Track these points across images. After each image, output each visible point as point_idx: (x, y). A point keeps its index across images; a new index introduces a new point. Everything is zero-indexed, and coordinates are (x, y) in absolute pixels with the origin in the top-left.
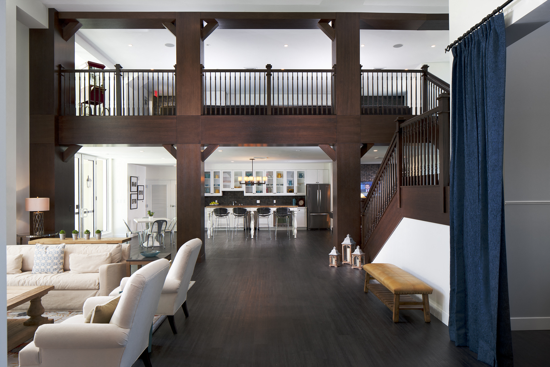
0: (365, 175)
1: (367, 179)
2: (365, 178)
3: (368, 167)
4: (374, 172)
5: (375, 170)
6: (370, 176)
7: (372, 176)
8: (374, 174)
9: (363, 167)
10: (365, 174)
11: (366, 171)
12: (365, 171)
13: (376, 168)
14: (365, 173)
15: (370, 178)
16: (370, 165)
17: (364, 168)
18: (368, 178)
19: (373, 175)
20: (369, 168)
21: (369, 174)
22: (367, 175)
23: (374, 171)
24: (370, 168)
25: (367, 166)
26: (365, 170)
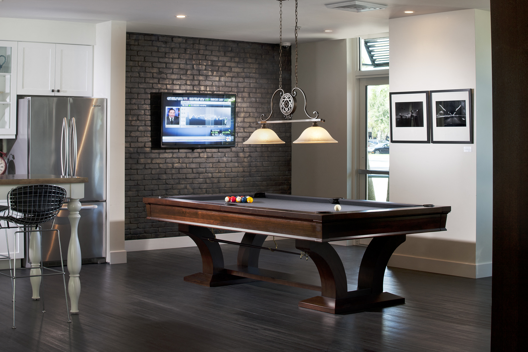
0: (189, 72)
1: (193, 86)
2: (188, 83)
3: (197, 46)
4: (212, 65)
5: (215, 59)
6: (201, 78)
7: (207, 76)
8: (212, 71)
9: (183, 46)
10: (187, 70)
11: (191, 59)
12: (189, 59)
13: (219, 51)
14: (189, 67)
15: (202, 83)
16: (203, 42)
17: (186, 49)
18: (196, 83)
19: (210, 73)
20: (199, 50)
21: (199, 70)
22: (195, 72)
23: (212, 61)
24: (201, 52)
25: (193, 44)
26: (187, 56)
